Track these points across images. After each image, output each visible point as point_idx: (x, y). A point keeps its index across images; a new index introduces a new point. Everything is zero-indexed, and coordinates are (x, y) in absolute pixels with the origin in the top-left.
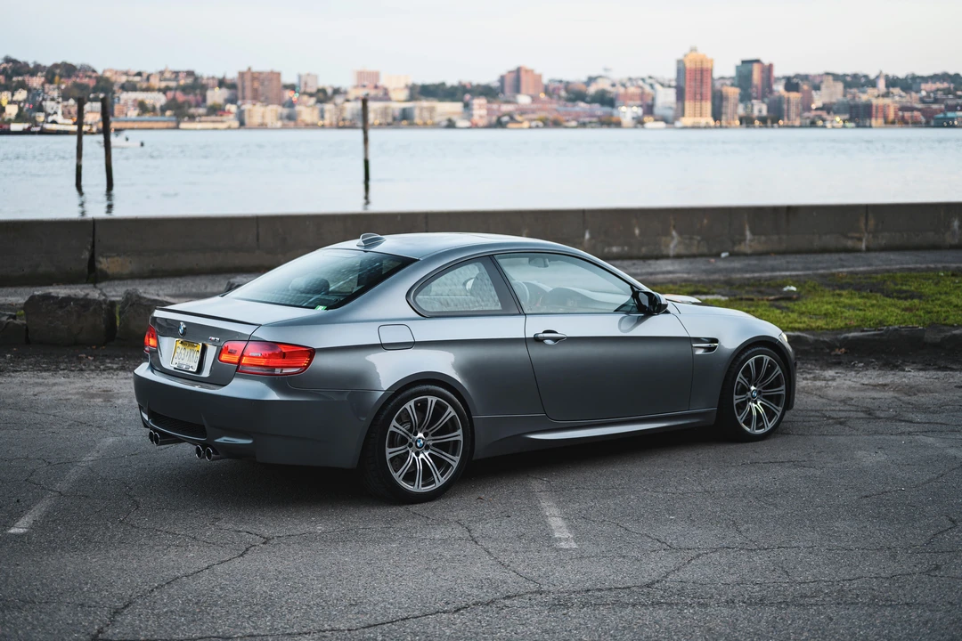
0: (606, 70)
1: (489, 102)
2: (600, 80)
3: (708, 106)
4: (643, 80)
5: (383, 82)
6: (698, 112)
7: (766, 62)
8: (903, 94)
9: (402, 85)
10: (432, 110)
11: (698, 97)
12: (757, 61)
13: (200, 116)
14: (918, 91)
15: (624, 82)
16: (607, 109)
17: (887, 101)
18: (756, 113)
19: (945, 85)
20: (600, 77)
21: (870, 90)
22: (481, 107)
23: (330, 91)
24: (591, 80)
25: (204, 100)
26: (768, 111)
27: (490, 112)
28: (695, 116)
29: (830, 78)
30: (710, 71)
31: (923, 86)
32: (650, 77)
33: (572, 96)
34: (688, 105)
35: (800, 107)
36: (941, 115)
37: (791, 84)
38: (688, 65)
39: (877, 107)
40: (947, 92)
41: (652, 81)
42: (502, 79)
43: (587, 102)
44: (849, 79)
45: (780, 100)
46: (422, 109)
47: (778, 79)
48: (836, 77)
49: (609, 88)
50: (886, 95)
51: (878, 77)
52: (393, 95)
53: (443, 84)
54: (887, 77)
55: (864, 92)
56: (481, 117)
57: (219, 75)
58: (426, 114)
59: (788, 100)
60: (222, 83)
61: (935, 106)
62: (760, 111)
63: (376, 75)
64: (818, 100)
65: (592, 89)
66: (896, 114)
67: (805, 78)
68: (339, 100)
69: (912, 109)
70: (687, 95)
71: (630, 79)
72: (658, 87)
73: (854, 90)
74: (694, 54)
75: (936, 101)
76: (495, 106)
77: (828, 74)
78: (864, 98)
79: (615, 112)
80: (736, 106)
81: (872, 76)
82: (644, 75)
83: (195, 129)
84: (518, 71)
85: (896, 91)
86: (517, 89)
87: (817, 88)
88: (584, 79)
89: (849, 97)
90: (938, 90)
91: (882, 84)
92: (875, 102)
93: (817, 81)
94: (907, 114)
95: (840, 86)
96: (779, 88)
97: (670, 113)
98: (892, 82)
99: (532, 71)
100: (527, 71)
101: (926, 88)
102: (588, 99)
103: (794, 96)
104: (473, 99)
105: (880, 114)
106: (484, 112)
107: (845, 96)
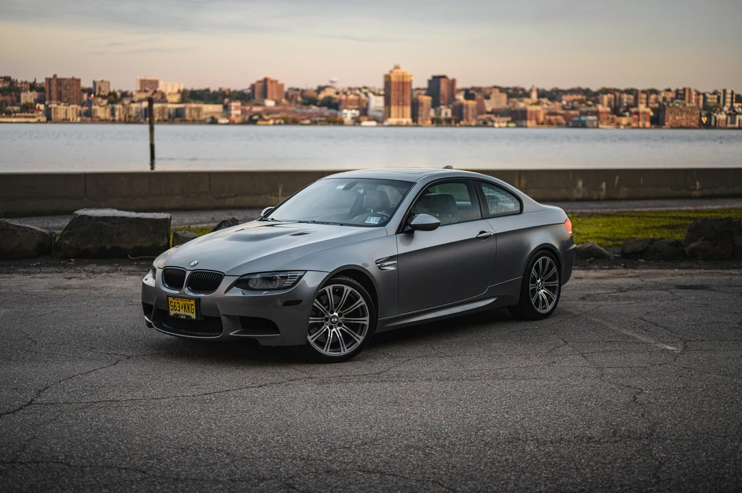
0: (332, 82)
1: (243, 104)
2: (327, 89)
3: (408, 110)
4: (360, 89)
5: (161, 88)
6: (401, 114)
7: (450, 77)
8: (549, 103)
9: (176, 90)
10: (199, 110)
11: (401, 103)
12: (444, 77)
13: (15, 112)
14: (560, 101)
15: (345, 90)
16: (333, 111)
17: (538, 108)
18: (443, 115)
19: (580, 97)
20: (327, 87)
21: (526, 100)
22: (237, 108)
23: (119, 94)
24: (320, 89)
25: (19, 99)
26: (453, 114)
27: (243, 112)
28: (398, 117)
29: (497, 90)
30: (410, 83)
31: (564, 97)
32: (365, 88)
33: (307, 101)
34: (394, 109)
35: (476, 111)
36: (576, 119)
37: (469, 94)
38: (393, 79)
39: (531, 112)
40: (581, 102)
41: (366, 90)
42: (253, 87)
43: (318, 106)
44: (510, 91)
45: (461, 106)
46: (191, 109)
47: (460, 90)
48: (502, 90)
49: (335, 96)
50: (538, 103)
51: (531, 90)
52: (169, 98)
53: (208, 90)
54: (538, 90)
55: (522, 101)
56: (237, 116)
57: (31, 80)
58: (194, 114)
59: (467, 106)
60: (33, 87)
61: (572, 112)
62: (446, 114)
63: (156, 83)
64: (489, 106)
65: (322, 96)
66: (545, 118)
67: (479, 90)
68: (126, 102)
69: (556, 114)
70: (393, 102)
71: (350, 89)
72: (371, 95)
73: (514, 100)
74: (397, 71)
75: (573, 108)
76: (248, 108)
77: (495, 87)
78: (521, 105)
79: (339, 113)
80: (429, 110)
81: (527, 88)
82: (361, 86)
83: (11, 123)
84: (266, 80)
85: (545, 100)
86: (265, 95)
87: (488, 97)
88: (315, 87)
89: (511, 104)
90: (575, 100)
91: (534, 95)
92: (530, 108)
93: (488, 92)
94: (553, 118)
95: (504, 96)
96: (460, 97)
97: (380, 115)
98: (542, 94)
99: (276, 82)
100: (272, 82)
101: (566, 99)
102: (319, 103)
103: (471, 103)
104: (230, 102)
105: (534, 117)
106: (239, 112)
107: (508, 103)
